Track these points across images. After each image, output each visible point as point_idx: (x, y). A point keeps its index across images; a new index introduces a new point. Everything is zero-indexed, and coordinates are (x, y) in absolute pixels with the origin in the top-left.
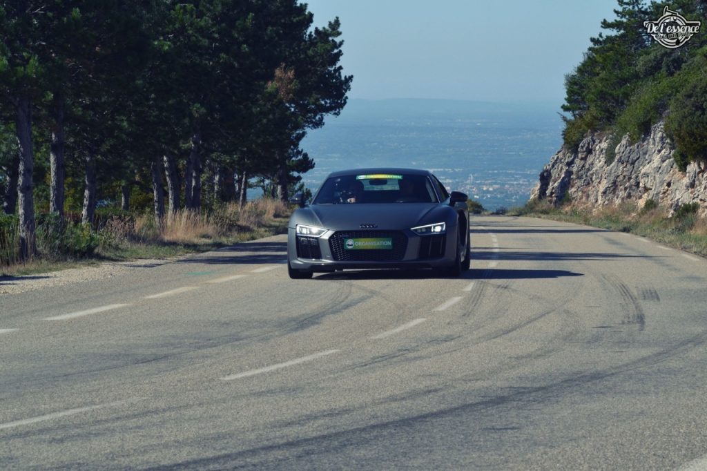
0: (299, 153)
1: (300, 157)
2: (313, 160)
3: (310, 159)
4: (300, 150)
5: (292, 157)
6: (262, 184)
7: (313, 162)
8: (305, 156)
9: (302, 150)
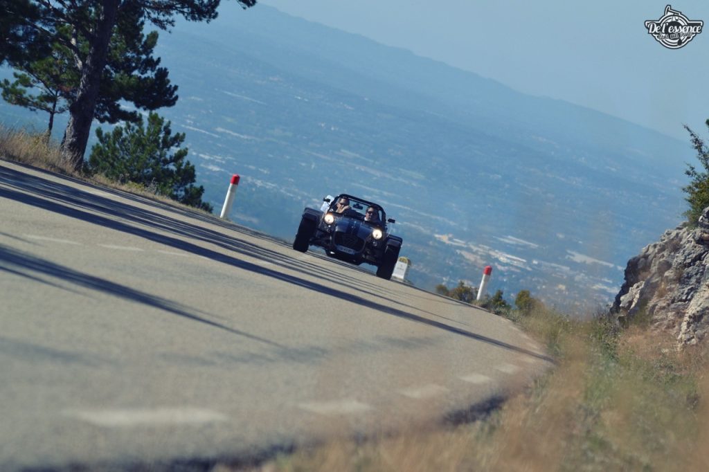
0: (151, 64)
1: (150, 74)
2: (176, 88)
3: (172, 84)
4: (155, 58)
5: (134, 68)
6: (50, 105)
7: (176, 93)
8: (163, 74)
9: (159, 60)
